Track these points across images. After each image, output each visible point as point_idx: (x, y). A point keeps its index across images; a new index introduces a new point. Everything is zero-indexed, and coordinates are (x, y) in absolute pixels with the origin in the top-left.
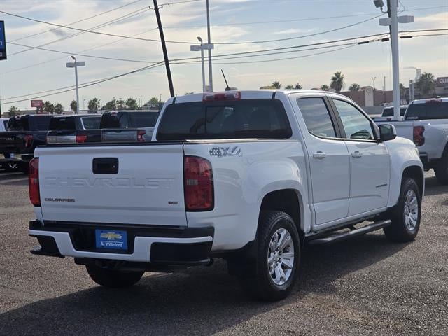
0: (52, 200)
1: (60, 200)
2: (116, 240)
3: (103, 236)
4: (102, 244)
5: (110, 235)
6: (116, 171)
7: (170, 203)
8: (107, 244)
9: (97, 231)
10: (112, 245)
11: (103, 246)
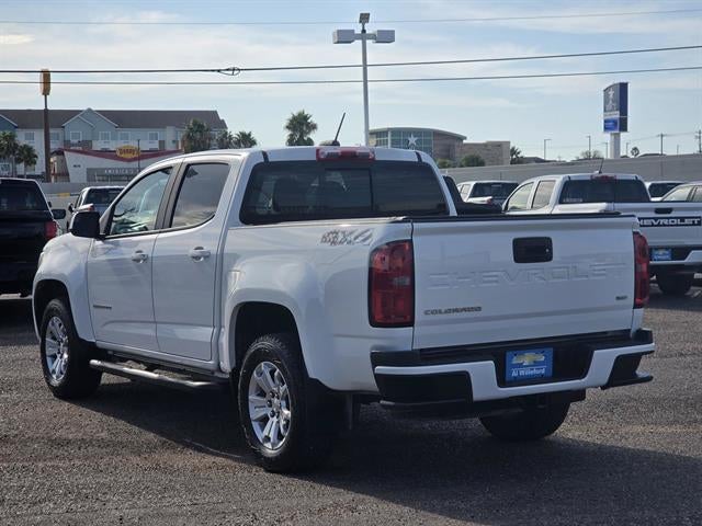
0: (440, 312)
1: (456, 310)
2: (536, 363)
3: (515, 361)
4: (514, 374)
5: (527, 358)
6: (549, 258)
7: (618, 298)
8: (522, 373)
9: (509, 354)
10: (529, 372)
11: (515, 377)
